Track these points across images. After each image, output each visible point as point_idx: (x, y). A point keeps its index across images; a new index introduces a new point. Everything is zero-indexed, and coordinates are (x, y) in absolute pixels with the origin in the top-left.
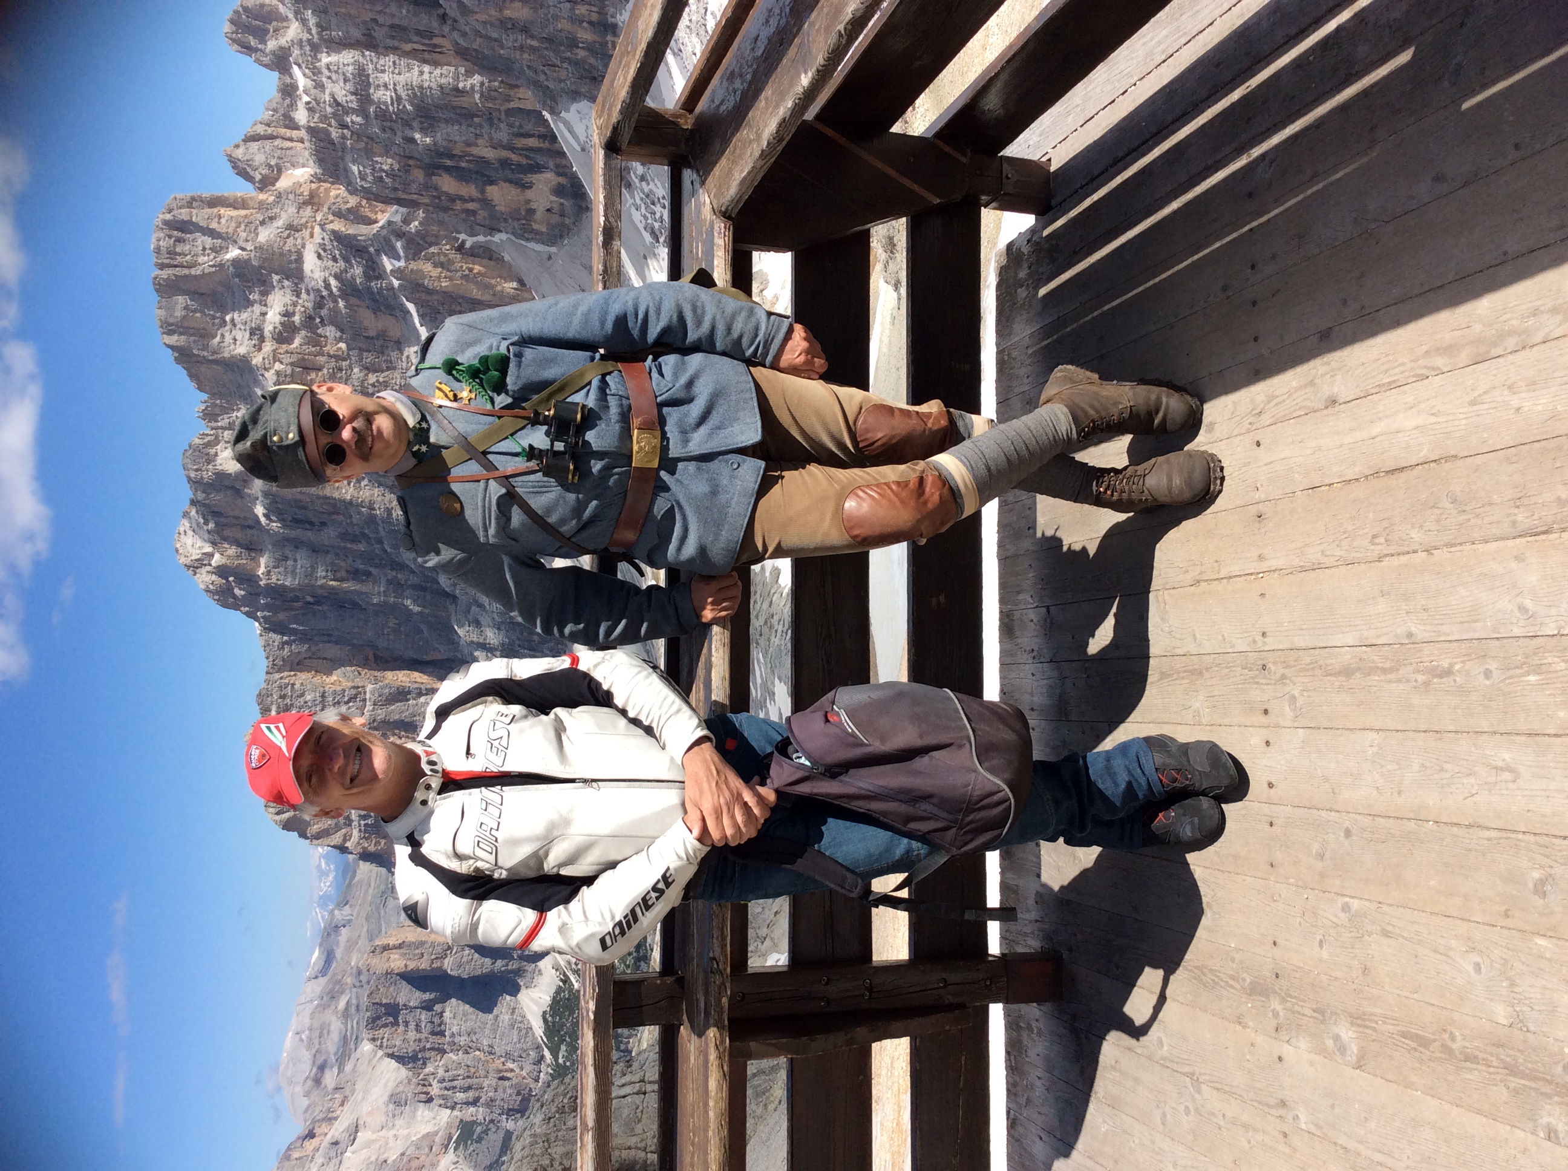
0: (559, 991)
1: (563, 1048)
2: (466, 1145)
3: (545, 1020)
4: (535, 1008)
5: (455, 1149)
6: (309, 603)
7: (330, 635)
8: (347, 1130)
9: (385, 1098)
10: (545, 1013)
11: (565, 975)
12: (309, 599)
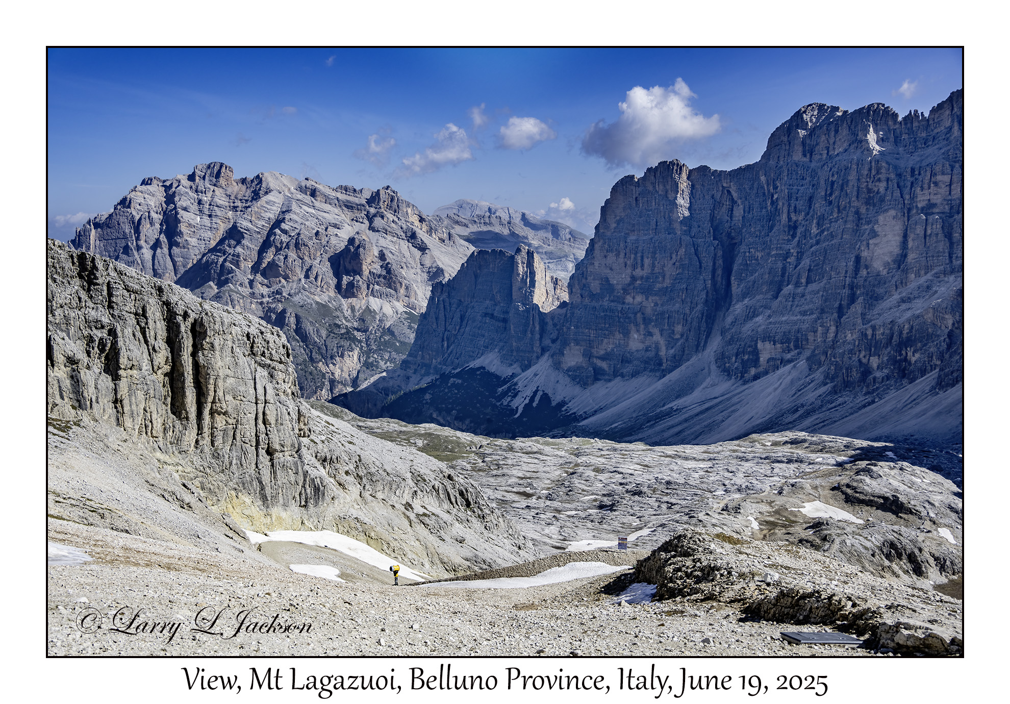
10: (484, 368)
11: (508, 382)
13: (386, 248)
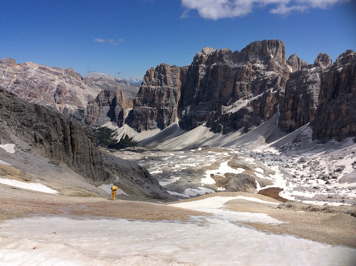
0: (111, 130)
1: (99, 131)
2: (79, 111)
3: (105, 127)
4: (108, 125)
5: (78, 109)
6: (195, 75)
7: (188, 80)
8: (83, 86)
9: (90, 94)
10: (107, 127)
11: (115, 131)
12: (196, 75)
13: (71, 88)
